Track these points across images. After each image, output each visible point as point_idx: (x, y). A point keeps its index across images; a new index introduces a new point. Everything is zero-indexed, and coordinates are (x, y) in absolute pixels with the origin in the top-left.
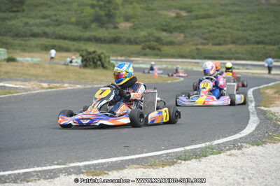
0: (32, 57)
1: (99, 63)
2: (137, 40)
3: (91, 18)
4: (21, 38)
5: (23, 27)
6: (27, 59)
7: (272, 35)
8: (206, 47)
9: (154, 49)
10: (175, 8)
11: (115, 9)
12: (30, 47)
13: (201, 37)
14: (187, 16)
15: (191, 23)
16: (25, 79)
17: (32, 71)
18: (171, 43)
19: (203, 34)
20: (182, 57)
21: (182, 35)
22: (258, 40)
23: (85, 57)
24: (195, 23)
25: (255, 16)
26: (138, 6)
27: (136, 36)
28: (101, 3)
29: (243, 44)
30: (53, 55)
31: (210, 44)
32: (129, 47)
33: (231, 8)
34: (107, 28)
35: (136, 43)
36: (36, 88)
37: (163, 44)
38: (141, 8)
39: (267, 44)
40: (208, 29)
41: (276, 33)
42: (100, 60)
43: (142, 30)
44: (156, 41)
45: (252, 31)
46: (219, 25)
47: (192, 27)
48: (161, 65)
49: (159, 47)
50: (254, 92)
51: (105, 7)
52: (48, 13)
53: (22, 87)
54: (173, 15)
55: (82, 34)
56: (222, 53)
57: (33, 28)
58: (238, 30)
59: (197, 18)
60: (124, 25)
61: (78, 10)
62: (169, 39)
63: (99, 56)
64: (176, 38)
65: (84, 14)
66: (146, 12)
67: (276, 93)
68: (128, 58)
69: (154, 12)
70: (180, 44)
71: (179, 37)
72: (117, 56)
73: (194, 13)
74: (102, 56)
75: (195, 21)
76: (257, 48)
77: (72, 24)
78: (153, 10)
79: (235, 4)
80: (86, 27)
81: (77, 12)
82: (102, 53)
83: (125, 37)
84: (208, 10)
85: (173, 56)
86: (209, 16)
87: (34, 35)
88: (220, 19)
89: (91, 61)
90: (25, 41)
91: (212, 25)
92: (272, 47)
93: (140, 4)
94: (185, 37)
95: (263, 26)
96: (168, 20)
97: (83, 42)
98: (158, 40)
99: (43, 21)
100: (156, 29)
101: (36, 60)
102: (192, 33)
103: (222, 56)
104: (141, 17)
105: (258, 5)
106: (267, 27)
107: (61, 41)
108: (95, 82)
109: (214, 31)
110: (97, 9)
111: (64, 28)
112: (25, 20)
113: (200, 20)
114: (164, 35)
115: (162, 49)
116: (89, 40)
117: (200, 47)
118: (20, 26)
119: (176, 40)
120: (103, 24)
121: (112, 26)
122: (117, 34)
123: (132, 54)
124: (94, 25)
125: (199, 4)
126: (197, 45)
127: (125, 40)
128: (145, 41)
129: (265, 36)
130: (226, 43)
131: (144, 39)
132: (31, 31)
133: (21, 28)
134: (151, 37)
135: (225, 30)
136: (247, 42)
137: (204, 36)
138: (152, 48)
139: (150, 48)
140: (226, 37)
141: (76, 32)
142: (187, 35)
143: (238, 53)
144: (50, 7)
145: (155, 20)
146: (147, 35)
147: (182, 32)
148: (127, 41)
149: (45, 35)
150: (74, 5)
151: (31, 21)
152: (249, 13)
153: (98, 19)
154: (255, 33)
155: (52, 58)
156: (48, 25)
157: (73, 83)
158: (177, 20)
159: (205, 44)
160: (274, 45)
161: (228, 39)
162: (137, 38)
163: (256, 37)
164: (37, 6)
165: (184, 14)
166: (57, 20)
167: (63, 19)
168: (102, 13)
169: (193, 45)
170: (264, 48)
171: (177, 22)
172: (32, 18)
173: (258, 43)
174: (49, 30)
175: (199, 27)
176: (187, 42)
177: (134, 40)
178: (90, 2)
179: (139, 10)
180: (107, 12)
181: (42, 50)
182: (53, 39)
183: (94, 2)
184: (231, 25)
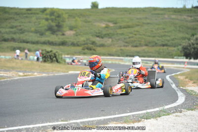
0: (5, 55)
1: (54, 59)
2: (79, 43)
3: (46, 28)
6: (2, 57)
7: (173, 40)
8: (127, 48)
9: (91, 50)
10: (105, 21)
11: (63, 21)
12: (3, 48)
13: (123, 41)
14: (113, 26)
15: (116, 31)
16: (5, 70)
18: (102, 45)
19: (125, 39)
20: (110, 55)
21: (110, 40)
22: (164, 43)
23: (45, 55)
24: (119, 31)
25: (160, 26)
26: (79, 19)
27: (78, 40)
28: (53, 17)
29: (153, 46)
31: (130, 46)
33: (145, 21)
34: (57, 35)
35: (78, 46)
36: (15, 76)
37: (97, 46)
38: (81, 20)
39: (169, 46)
40: (128, 35)
41: (176, 39)
42: (55, 57)
43: (82, 36)
45: (159, 37)
46: (136, 33)
47: (117, 34)
49: (94, 48)
50: (170, 77)
51: (56, 20)
52: (15, 24)
53: (5, 75)
54: (104, 26)
55: (39, 39)
57: (4, 35)
58: (149, 36)
59: (120, 27)
60: (69, 33)
61: (36, 22)
62: (101, 43)
63: (55, 54)
64: (106, 42)
65: (40, 25)
66: (84, 23)
67: (186, 78)
69: (90, 23)
70: (109, 46)
73: (118, 25)
74: (57, 54)
76: (163, 49)
77: (32, 32)
78: (89, 22)
79: (146, 18)
80: (42, 34)
81: (36, 24)
82: (57, 52)
83: (70, 41)
84: (128, 22)
85: (104, 54)
86: (129, 27)
87: (5, 40)
88: (136, 28)
89: (49, 58)
91: (131, 33)
92: (173, 48)
93: (80, 18)
94: (112, 41)
96: (100, 29)
97: (40, 45)
98: (93, 43)
99: (11, 30)
100: (92, 36)
101: (8, 57)
102: (117, 38)
104: (81, 27)
105: (163, 19)
107: (25, 44)
109: (132, 37)
110: (50, 21)
111: (26, 35)
113: (123, 29)
114: (97, 40)
115: (97, 50)
116: (44, 43)
117: (123, 48)
119: (106, 44)
120: (54, 32)
121: (61, 33)
122: (64, 39)
123: (75, 53)
124: (48, 33)
125: (122, 18)
126: (121, 46)
127: (70, 43)
128: (84, 44)
129: (168, 41)
130: (141, 45)
131: (84, 43)
132: (3, 37)
134: (88, 41)
135: (140, 36)
136: (156, 44)
137: (125, 41)
139: (87, 49)
141: (35, 37)
142: (114, 40)
144: (16, 20)
145: (91, 29)
146: (85, 40)
147: (109, 38)
149: (13, 40)
150: (34, 19)
151: (3, 30)
152: (157, 24)
153: (50, 29)
154: (160, 38)
156: (15, 33)
158: (107, 29)
159: (126, 46)
160: (175, 47)
161: (142, 42)
162: (79, 42)
163: (162, 41)
164: (7, 19)
165: (111, 25)
166: (21, 30)
167: (26, 28)
168: (54, 24)
169: (118, 46)
170: (168, 49)
171: (107, 31)
172: (4, 28)
173: (163, 45)
174: (15, 36)
175: (122, 34)
176: (114, 45)
177: (77, 43)
178: (45, 16)
179: (80, 22)
180: (57, 24)
181: (11, 50)
182: (18, 42)
183: (48, 17)
184: (144, 33)
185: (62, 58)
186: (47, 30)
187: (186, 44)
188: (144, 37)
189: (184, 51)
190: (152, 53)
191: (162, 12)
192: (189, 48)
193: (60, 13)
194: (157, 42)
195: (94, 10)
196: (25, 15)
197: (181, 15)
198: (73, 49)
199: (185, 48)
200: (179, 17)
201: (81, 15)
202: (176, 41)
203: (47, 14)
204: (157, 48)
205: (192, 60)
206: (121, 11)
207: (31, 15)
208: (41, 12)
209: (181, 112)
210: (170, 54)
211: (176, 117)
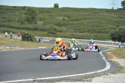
1: (30, 39)
2: (45, 29)
3: (25, 19)
7: (105, 29)
8: (76, 33)
9: (53, 34)
10: (62, 16)
11: (36, 15)
13: (74, 29)
14: (68, 19)
18: (61, 31)
21: (66, 28)
22: (99, 31)
23: (23, 36)
24: (71, 23)
26: (46, 14)
27: (45, 27)
28: (30, 12)
29: (92, 33)
31: (78, 32)
32: (42, 32)
33: (87, 17)
34: (32, 24)
35: (45, 31)
37: (57, 32)
39: (102, 33)
40: (77, 25)
41: (107, 28)
43: (48, 25)
44: (54, 30)
45: (96, 27)
46: (82, 24)
47: (70, 24)
49: (55, 33)
50: (102, 52)
51: (31, 14)
52: (5, 16)
54: (62, 19)
55: (21, 26)
56: (83, 36)
59: (72, 20)
60: (40, 23)
62: (60, 29)
65: (22, 17)
66: (49, 17)
67: (112, 53)
68: (41, 37)
70: (65, 32)
71: (64, 29)
72: (36, 36)
73: (71, 18)
74: (31, 36)
75: (71, 22)
76: (98, 35)
77: (16, 21)
78: (52, 16)
79: (89, 15)
80: (22, 23)
81: (19, 16)
83: (40, 28)
84: (77, 17)
85: (61, 37)
86: (77, 20)
88: (82, 21)
89: (26, 38)
91: (79, 24)
92: (105, 34)
93: (47, 13)
94: (67, 28)
96: (59, 21)
98: (55, 29)
99: (3, 19)
100: (54, 25)
102: (70, 27)
104: (47, 19)
105: (99, 16)
106: (103, 25)
107: (11, 29)
108: (30, 47)
109: (80, 26)
110: (28, 15)
111: (12, 23)
114: (57, 28)
116: (23, 29)
117: (73, 33)
119: (63, 30)
120: (30, 22)
121: (34, 23)
122: (37, 27)
123: (43, 35)
124: (26, 22)
125: (73, 14)
126: (72, 32)
127: (40, 29)
129: (102, 30)
130: (84, 32)
131: (49, 29)
134: (52, 28)
135: (85, 26)
136: (94, 32)
137: (75, 28)
139: (51, 33)
140: (85, 29)
141: (17, 25)
143: (91, 37)
144: (6, 14)
145: (54, 21)
146: (50, 27)
149: (4, 26)
150: (17, 13)
152: (95, 19)
153: (28, 20)
156: (5, 22)
158: (63, 21)
159: (76, 32)
160: (106, 33)
162: (45, 28)
163: (98, 30)
165: (66, 18)
166: (9, 20)
167: (12, 19)
168: (30, 17)
169: (70, 32)
170: (101, 35)
173: (99, 32)
174: (6, 24)
175: (73, 24)
176: (68, 31)
177: (44, 29)
178: (25, 12)
179: (46, 16)
180: (32, 17)
181: (2, 33)
182: (7, 28)
183: (27, 12)
184: (87, 24)
185: (34, 38)
186: (26, 21)
187: (113, 32)
189: (111, 36)
191: (98, 11)
192: (115, 34)
193: (34, 10)
194: (95, 30)
195: (56, 9)
196: (12, 11)
197: (110, 14)
198: (42, 33)
199: (112, 35)
200: (109, 15)
201: (48, 11)
202: (107, 30)
203: (26, 11)
204: (95, 34)
205: (117, 42)
206: (73, 10)
207: (16, 11)
208: (22, 9)
209: (107, 75)
210: (103, 38)
211: (104, 78)
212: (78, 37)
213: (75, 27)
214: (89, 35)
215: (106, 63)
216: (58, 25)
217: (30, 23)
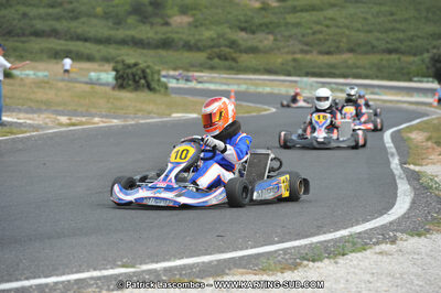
0: (34, 69)
1: (143, 81)
2: (200, 44)
3: (127, 7)
4: (16, 38)
5: (19, 20)
6: (27, 72)
7: (411, 39)
8: (308, 57)
9: (226, 59)
12: (31, 53)
13: (300, 41)
14: (279, 7)
15: (285, 18)
17: (40, 95)
18: (253, 50)
20: (269, 72)
21: (271, 37)
22: (390, 46)
23: (121, 73)
24: (291, 18)
27: (197, 37)
29: (366, 53)
30: (68, 67)
31: (315, 53)
34: (152, 24)
35: (199, 49)
37: (241, 52)
39: (403, 53)
40: (311, 28)
41: (418, 37)
42: (145, 78)
43: (207, 29)
44: (230, 47)
45: (382, 33)
46: (328, 22)
47: (287, 24)
48: (239, 84)
49: (234, 55)
54: (257, 5)
55: (113, 33)
56: (332, 66)
57: (34, 22)
58: (358, 30)
59: (294, 10)
60: (180, 21)
62: (249, 44)
63: (143, 71)
64: (261, 41)
65: (115, 1)
68: (185, 73)
70: (268, 51)
71: (266, 40)
72: (168, 69)
73: (289, 3)
74: (148, 71)
75: (291, 15)
76: (388, 60)
77: (96, 16)
80: (119, 22)
82: (148, 67)
83: (181, 39)
85: (256, 71)
86: (312, 8)
87: (37, 34)
88: (330, 13)
89: (131, 79)
90: (23, 42)
91: (318, 23)
92: (411, 59)
94: (275, 40)
95: (398, 26)
96: (249, 13)
97: (114, 46)
98: (233, 44)
99: (51, 10)
100: (231, 28)
101: (40, 74)
102: (287, 34)
103: (333, 71)
104: (206, 7)
106: (403, 26)
107: (80, 43)
108: (140, 114)
109: (321, 32)
111: (83, 23)
112: (23, 9)
113: (299, 14)
114: (241, 36)
115: (239, 60)
116: (123, 42)
117: (299, 56)
118: (14, 19)
119: (261, 46)
120: (146, 18)
121: (159, 20)
122: (169, 35)
123: (193, 66)
124: (131, 20)
126: (294, 53)
127: (182, 43)
128: (213, 47)
129: (401, 41)
130: (339, 51)
131: (211, 43)
132: (32, 26)
133: (15, 23)
134: (221, 40)
135: (338, 30)
136: (373, 49)
137: (305, 39)
138: (224, 58)
139: (219, 57)
140: (340, 42)
141: (101, 28)
142: (279, 37)
143: (358, 68)
145: (229, 13)
146: (215, 36)
147: (268, 33)
148: (184, 46)
149: (54, 33)
151: (33, 12)
152: (376, 4)
153: (137, 11)
154: (384, 36)
155: (66, 71)
156: (58, 18)
157: (107, 117)
158: (263, 12)
159: (306, 52)
160: (415, 55)
161: (342, 44)
162: (200, 40)
163: (387, 42)
165: (274, 3)
166: (73, 11)
167: (83, 8)
169: (288, 53)
170: (399, 59)
171: (264, 17)
172: (34, 6)
173: (390, 52)
174: (61, 26)
175: (298, 25)
176: (279, 49)
177: (195, 45)
181: (49, 57)
182: (66, 40)
184: (347, 22)
185: (159, 80)
186: (130, 13)
188: (347, 32)
189: (434, 65)
190: (364, 68)
194: (376, 43)
198: (188, 56)
199: (436, 60)
202: (419, 42)
204: (375, 58)
209: (393, 242)
210: (405, 71)
211: (380, 257)
212: (316, 70)
213: (303, 36)
214: (354, 64)
215: (399, 186)
216: (243, 29)
217: (144, 23)
